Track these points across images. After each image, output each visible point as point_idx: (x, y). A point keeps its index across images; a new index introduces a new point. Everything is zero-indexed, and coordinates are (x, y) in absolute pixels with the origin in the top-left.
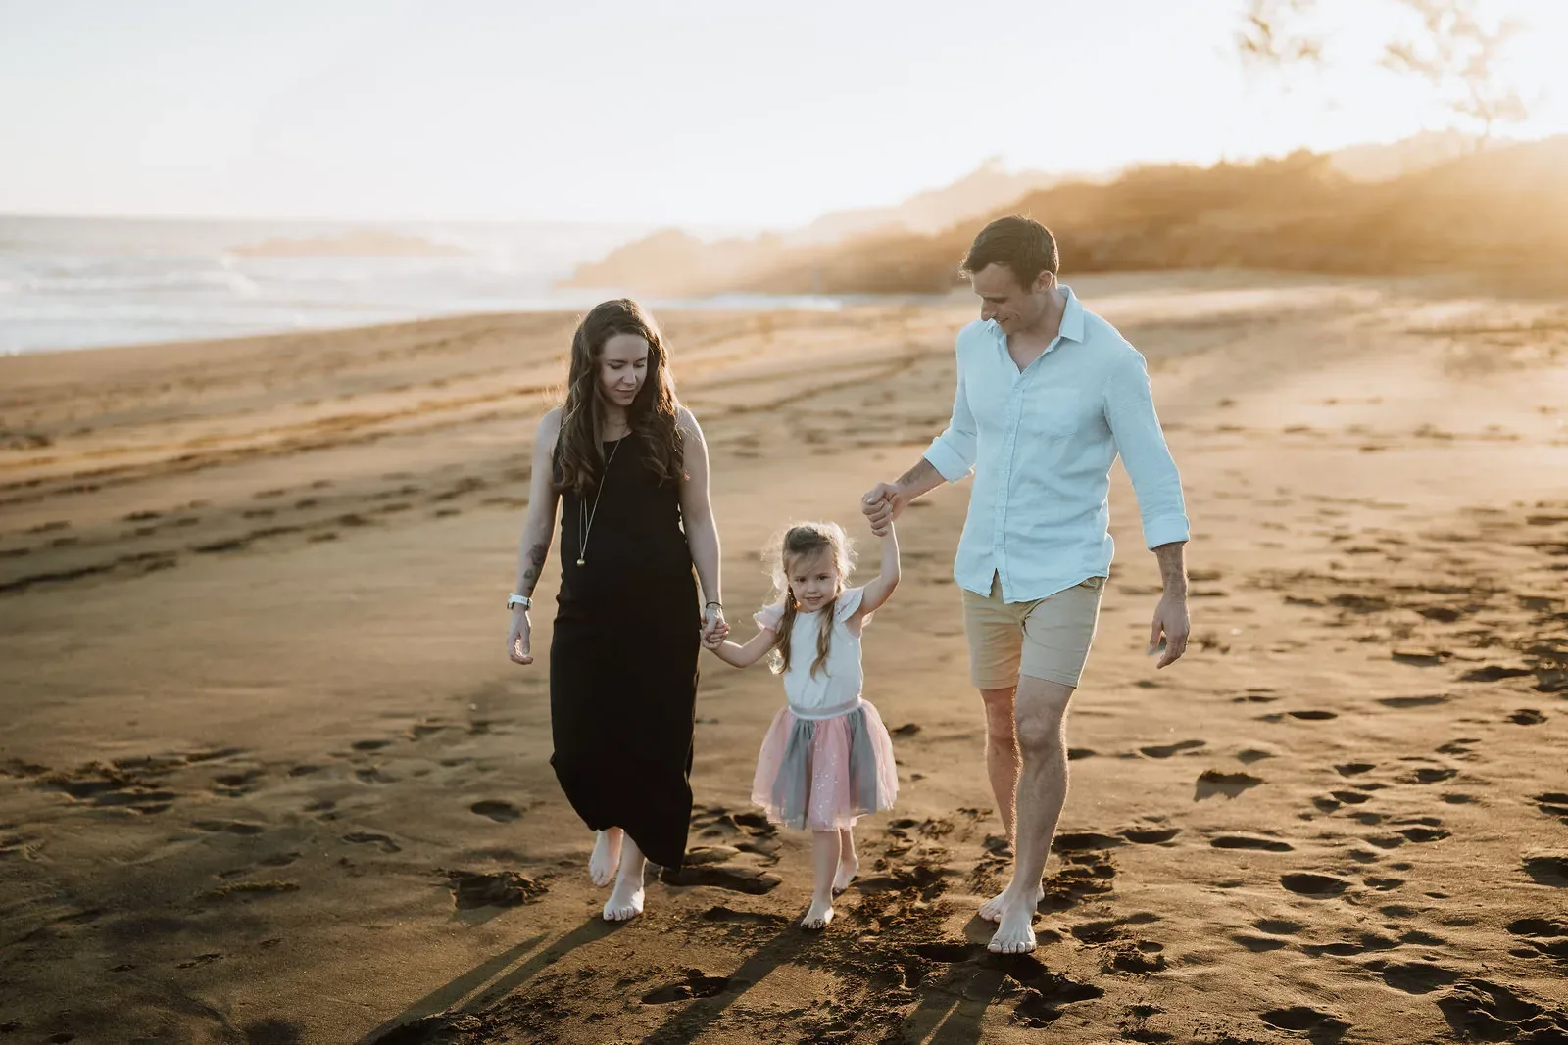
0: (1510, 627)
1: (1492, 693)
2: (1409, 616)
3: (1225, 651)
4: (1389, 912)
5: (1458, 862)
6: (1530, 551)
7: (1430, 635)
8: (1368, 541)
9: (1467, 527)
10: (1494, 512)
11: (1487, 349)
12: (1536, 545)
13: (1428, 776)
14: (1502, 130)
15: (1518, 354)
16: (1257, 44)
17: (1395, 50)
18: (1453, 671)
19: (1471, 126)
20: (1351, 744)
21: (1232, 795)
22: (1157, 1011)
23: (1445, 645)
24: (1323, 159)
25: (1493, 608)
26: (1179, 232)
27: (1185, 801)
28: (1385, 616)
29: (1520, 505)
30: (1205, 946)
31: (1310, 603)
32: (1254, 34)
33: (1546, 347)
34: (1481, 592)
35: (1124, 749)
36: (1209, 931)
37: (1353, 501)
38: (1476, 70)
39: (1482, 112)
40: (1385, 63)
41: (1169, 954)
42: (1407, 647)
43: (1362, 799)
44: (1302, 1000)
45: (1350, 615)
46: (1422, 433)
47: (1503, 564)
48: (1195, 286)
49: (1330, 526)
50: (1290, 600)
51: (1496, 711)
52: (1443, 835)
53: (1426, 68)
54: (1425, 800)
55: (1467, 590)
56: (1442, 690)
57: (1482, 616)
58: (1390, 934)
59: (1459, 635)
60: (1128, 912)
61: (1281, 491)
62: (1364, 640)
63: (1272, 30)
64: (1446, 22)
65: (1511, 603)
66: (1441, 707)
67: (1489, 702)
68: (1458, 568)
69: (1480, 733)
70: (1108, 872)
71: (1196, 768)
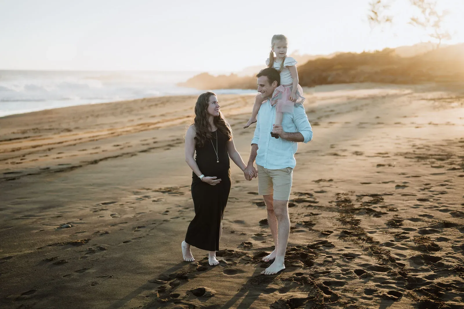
0: (457, 161)
1: (454, 172)
2: (433, 160)
3: (394, 166)
4: (439, 203)
5: (450, 197)
6: (460, 148)
7: (439, 163)
8: (421, 146)
9: (444, 143)
10: (450, 140)
11: (444, 103)
12: (461, 147)
13: (442, 185)
14: (445, 42)
15: (453, 105)
16: (374, 18)
17: (413, 19)
18: (445, 169)
19: (435, 41)
20: (426, 181)
21: (403, 189)
22: (399, 215)
23: (442, 165)
24: (393, 50)
25: (452, 158)
26: (353, 72)
27: (394, 189)
28: (428, 160)
29: (456, 139)
30: (405, 208)
31: (411, 158)
32: (373, 15)
33: (460, 103)
34: (449, 156)
35: (378, 182)
36: (405, 206)
37: (415, 139)
38: (436, 25)
39: (438, 37)
40: (410, 23)
41: (398, 209)
42: (434, 165)
43: (430, 189)
44: (424, 214)
45: (420, 160)
46: (430, 124)
47: (454, 150)
48: (358, 88)
49: (411, 143)
50: (406, 157)
51: (455, 175)
52: (447, 193)
53: (422, 25)
54: (443, 189)
55: (446, 155)
56: (444, 172)
57: (450, 160)
58: (439, 206)
59: (445, 163)
60: (389, 204)
61: (397, 137)
62: (424, 164)
63: (378, 14)
64: (428, 11)
65: (457, 157)
66: (444, 175)
67: (454, 174)
68: (443, 151)
69: (453, 179)
70: (383, 199)
71: (394, 185)
